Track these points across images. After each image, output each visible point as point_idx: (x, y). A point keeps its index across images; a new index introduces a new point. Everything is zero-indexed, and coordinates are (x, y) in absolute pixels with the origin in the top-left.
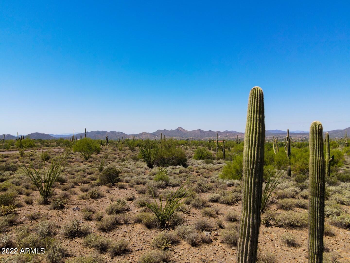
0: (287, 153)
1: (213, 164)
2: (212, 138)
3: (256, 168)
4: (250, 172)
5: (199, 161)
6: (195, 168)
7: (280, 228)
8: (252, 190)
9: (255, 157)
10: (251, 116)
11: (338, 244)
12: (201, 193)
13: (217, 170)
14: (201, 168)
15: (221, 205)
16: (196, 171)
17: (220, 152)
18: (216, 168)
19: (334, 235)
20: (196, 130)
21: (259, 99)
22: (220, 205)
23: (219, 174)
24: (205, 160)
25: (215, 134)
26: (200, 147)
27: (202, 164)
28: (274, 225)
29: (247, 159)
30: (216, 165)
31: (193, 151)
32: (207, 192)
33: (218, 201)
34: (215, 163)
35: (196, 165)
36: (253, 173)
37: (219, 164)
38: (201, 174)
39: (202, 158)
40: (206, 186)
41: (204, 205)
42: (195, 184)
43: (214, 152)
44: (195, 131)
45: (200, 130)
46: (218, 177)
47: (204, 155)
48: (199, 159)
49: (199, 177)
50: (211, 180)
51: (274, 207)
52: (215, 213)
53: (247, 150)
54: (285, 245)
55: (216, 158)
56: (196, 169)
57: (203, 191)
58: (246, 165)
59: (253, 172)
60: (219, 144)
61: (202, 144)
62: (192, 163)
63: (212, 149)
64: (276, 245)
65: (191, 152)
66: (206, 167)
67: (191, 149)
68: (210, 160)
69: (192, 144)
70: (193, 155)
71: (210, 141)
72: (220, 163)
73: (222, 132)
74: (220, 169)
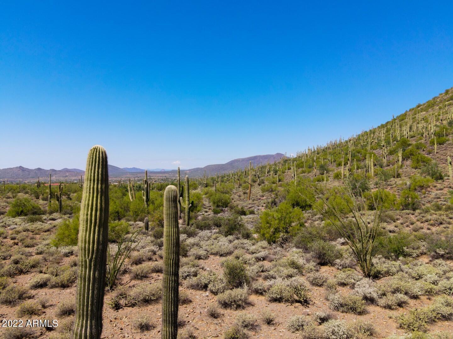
0: (145, 200)
1: (43, 222)
2: (42, 180)
3: (96, 258)
4: (88, 264)
5: (18, 220)
6: (10, 231)
7: (132, 307)
8: (91, 289)
9: (95, 243)
10: (90, 186)
11: (194, 312)
12: (18, 275)
13: (48, 230)
14: (20, 231)
15: (52, 290)
16: (11, 237)
17: (54, 202)
18: (47, 229)
19: (191, 301)
20: (14, 168)
21: (100, 164)
22: (49, 290)
23: (51, 238)
24: (28, 216)
25: (47, 173)
26: (21, 195)
27: (24, 223)
28: (126, 305)
29: (83, 246)
30: (46, 223)
31: (7, 203)
32: (29, 272)
33: (47, 285)
34: (45, 220)
35: (12, 227)
36: (92, 265)
37: (52, 221)
38: (21, 240)
39: (23, 213)
40: (28, 263)
41: (22, 296)
42: (8, 262)
43: (45, 202)
44: (12, 169)
45: (21, 168)
46: (48, 245)
47: (27, 209)
48: (19, 216)
49: (16, 246)
50: (38, 250)
51: (126, 278)
52: (40, 307)
53: (84, 233)
54: (138, 331)
55: (48, 211)
56: (12, 234)
57: (21, 272)
58: (82, 255)
59: (92, 263)
60: (53, 190)
61: (24, 189)
62: (5, 224)
63: (41, 197)
64: (126, 335)
65: (5, 204)
66: (30, 228)
67: (5, 199)
68: (37, 216)
69: (7, 191)
70: (8, 208)
71: (39, 184)
72: (53, 219)
73: (59, 171)
74: (54, 230)
